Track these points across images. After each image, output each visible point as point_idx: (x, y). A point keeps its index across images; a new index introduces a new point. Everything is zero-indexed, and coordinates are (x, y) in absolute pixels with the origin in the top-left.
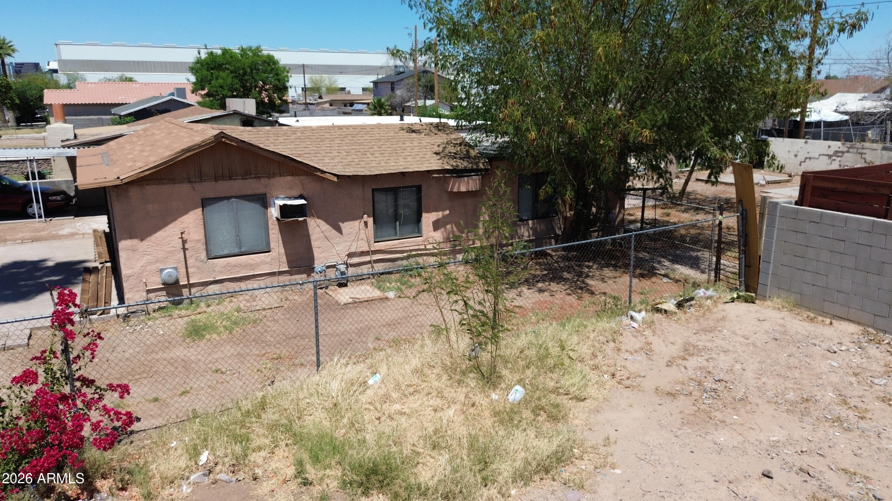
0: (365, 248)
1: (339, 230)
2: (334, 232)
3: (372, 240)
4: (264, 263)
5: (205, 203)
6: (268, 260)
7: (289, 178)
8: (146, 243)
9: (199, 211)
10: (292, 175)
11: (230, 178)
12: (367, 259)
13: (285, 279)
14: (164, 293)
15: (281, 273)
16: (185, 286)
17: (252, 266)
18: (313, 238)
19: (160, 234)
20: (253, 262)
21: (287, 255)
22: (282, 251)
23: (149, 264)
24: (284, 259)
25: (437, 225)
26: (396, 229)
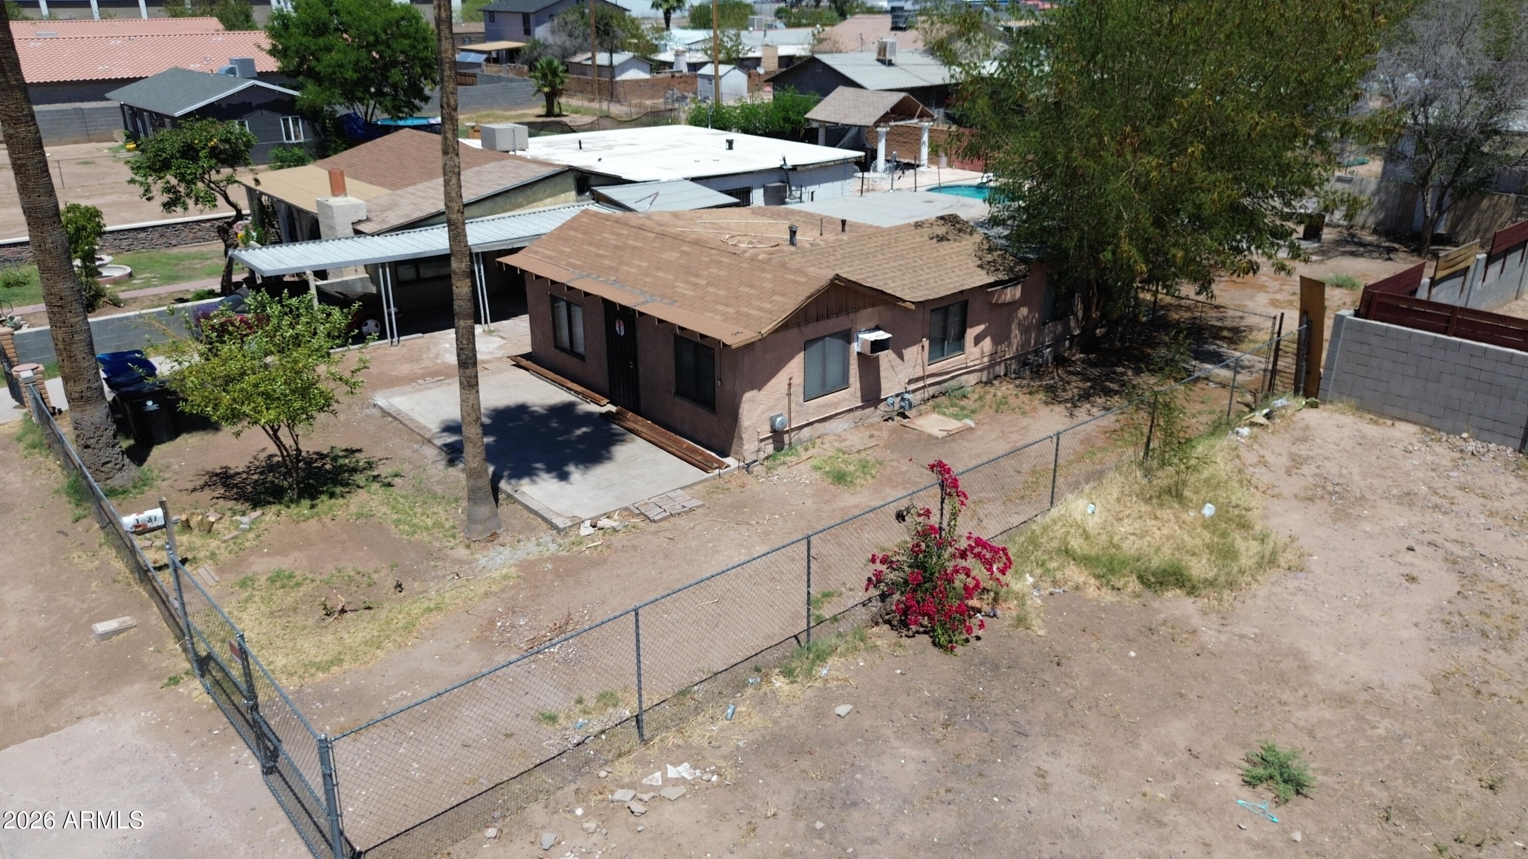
0: (920, 374)
1: (901, 357)
2: (898, 360)
3: (926, 363)
4: (844, 400)
5: (807, 345)
6: (847, 396)
7: (870, 309)
8: (763, 392)
9: (802, 354)
10: (873, 306)
11: (828, 317)
12: (921, 384)
13: (859, 413)
14: (771, 441)
15: (857, 408)
16: (787, 432)
17: (835, 405)
18: (882, 369)
19: (773, 382)
20: (835, 400)
21: (862, 389)
22: (858, 385)
23: (763, 413)
24: (859, 394)
25: (978, 340)
26: (943, 349)
